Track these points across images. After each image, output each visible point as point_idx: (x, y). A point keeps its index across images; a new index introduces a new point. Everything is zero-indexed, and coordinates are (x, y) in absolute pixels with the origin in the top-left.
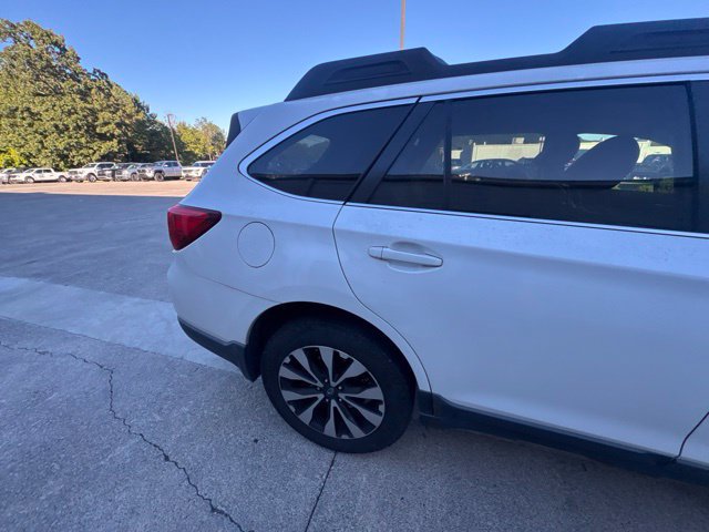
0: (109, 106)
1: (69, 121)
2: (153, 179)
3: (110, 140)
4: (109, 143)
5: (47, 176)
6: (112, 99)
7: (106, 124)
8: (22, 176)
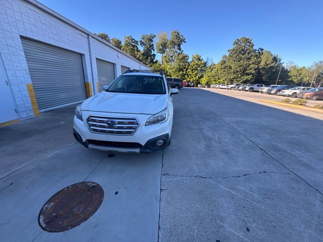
0: (256, 62)
1: (238, 69)
2: (247, 91)
3: (249, 75)
4: (248, 76)
5: (224, 87)
6: (259, 59)
7: (250, 69)
8: (217, 86)
